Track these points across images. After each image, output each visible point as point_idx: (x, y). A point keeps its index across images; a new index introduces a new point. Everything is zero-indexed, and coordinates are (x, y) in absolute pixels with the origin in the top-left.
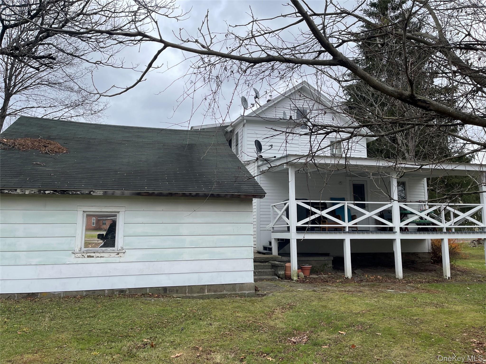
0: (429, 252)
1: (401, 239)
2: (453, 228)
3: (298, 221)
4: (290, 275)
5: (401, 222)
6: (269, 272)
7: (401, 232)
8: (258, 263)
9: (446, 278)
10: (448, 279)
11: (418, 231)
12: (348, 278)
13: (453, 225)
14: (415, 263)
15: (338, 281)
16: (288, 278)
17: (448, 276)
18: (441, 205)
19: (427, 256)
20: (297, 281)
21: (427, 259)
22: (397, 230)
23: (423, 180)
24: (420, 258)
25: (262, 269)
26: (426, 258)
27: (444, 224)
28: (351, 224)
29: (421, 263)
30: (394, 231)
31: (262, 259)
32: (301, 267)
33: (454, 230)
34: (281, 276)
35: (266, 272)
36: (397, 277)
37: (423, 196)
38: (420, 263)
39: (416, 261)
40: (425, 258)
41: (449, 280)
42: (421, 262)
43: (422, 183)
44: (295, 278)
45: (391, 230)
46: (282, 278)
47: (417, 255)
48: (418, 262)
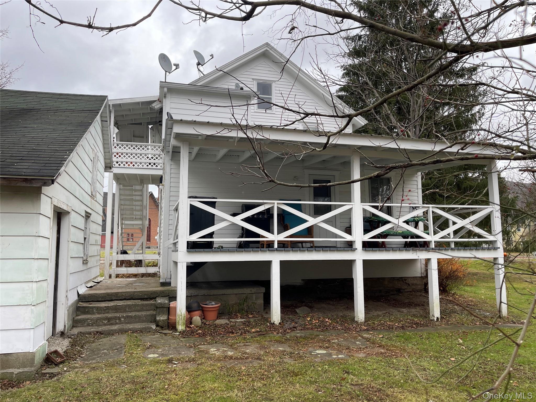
0: (422, 277)
1: (363, 260)
2: (452, 242)
3: (191, 233)
4: (173, 321)
5: (364, 234)
6: (146, 316)
7: (364, 249)
8: (136, 301)
9: (434, 320)
10: (435, 320)
11: (405, 247)
12: (274, 324)
13: (453, 238)
14: (401, 292)
15: (253, 330)
16: (172, 326)
17: (436, 316)
18: (429, 207)
19: (419, 282)
20: (182, 333)
21: (419, 287)
22: (358, 245)
23: (416, 176)
24: (409, 285)
25: (139, 311)
26: (418, 285)
27: (432, 236)
28: (283, 237)
29: (411, 292)
30: (354, 247)
31: (146, 294)
32: (202, 307)
33: (453, 246)
34: (160, 324)
35: (139, 317)
36: (356, 319)
37: (416, 198)
38: (408, 292)
39: (404, 290)
40: (416, 284)
41: (437, 323)
42: (411, 290)
43: (415, 179)
44: (181, 327)
45: (350, 245)
46: (162, 327)
47: (405, 280)
48: (406, 290)
